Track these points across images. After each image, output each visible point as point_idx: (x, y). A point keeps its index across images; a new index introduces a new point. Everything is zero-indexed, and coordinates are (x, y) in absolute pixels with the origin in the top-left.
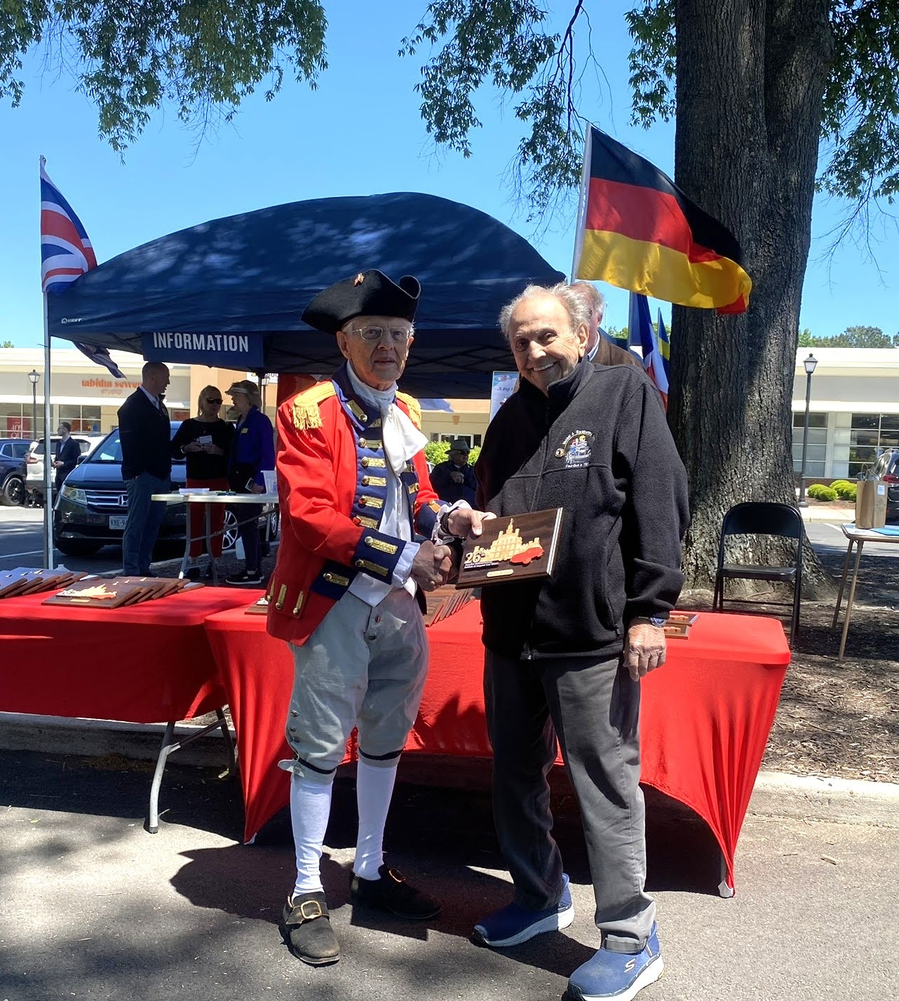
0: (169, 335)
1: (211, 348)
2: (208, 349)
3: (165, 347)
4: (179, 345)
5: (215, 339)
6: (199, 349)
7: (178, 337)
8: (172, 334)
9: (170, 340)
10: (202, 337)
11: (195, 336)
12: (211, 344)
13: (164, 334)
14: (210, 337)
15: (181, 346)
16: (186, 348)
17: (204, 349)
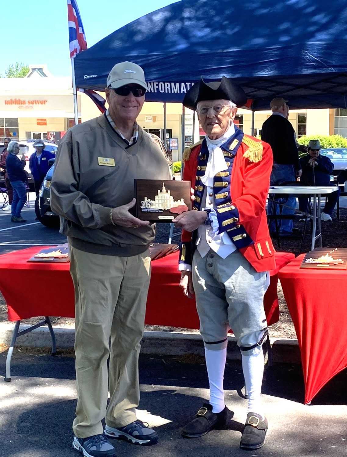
0: (155, 84)
1: (184, 92)
2: (182, 92)
3: (153, 91)
4: (162, 90)
5: (186, 86)
6: (176, 92)
7: (161, 85)
8: (157, 83)
9: (156, 87)
10: (178, 84)
11: (173, 84)
12: (183, 89)
13: (152, 84)
14: (183, 85)
15: (163, 91)
16: (166, 92)
17: (179, 92)
